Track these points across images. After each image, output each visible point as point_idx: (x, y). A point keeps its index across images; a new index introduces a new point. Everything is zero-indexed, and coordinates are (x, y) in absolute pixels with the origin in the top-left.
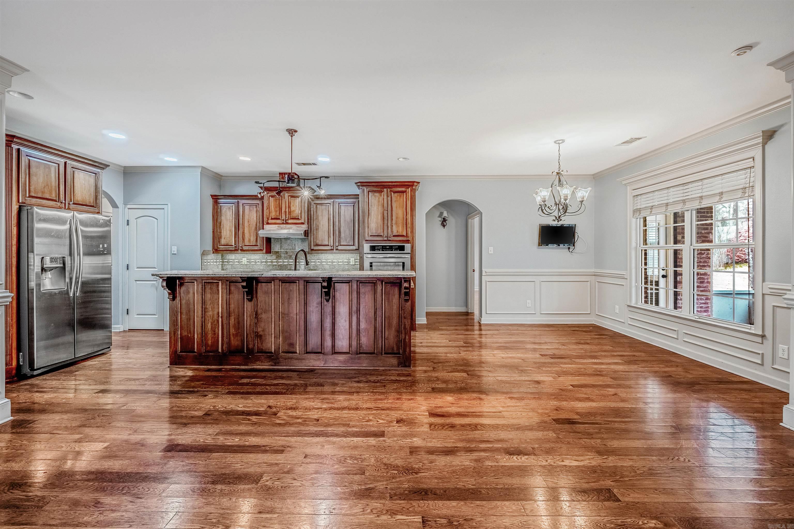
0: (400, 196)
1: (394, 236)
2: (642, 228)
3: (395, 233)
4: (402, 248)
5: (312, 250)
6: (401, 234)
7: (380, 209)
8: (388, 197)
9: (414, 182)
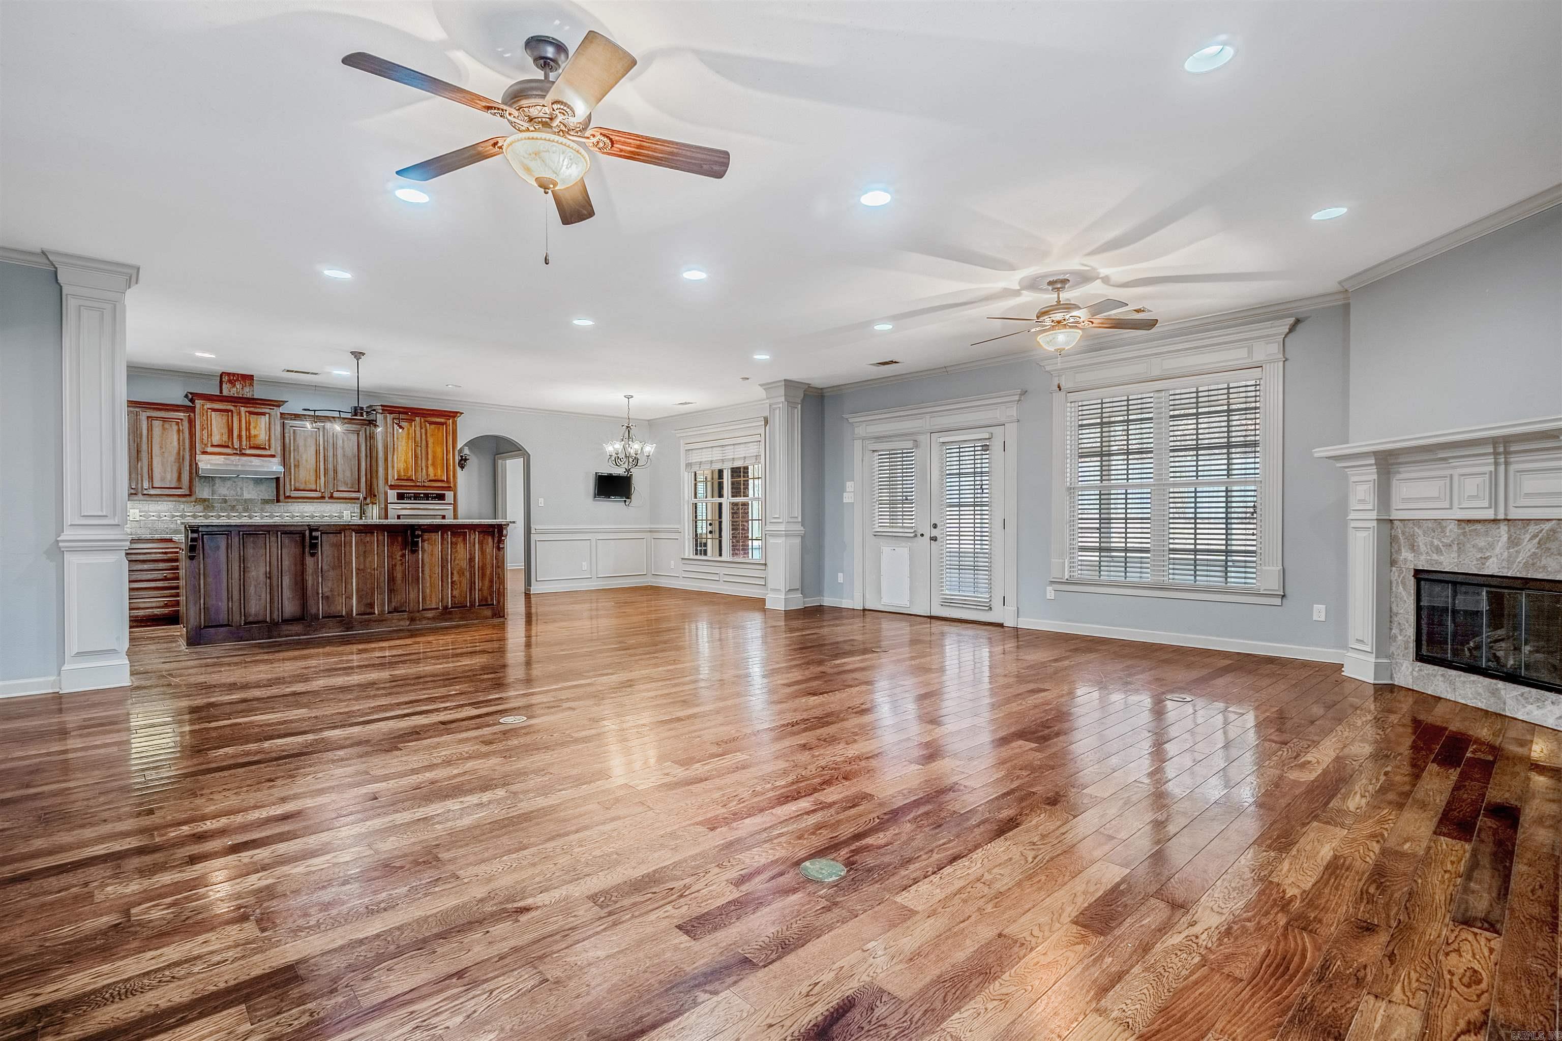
0: (439, 429)
1: (430, 481)
2: (693, 482)
3: (432, 477)
4: (441, 497)
5: (289, 497)
6: (440, 478)
7: (411, 444)
8: (421, 428)
9: (457, 413)
